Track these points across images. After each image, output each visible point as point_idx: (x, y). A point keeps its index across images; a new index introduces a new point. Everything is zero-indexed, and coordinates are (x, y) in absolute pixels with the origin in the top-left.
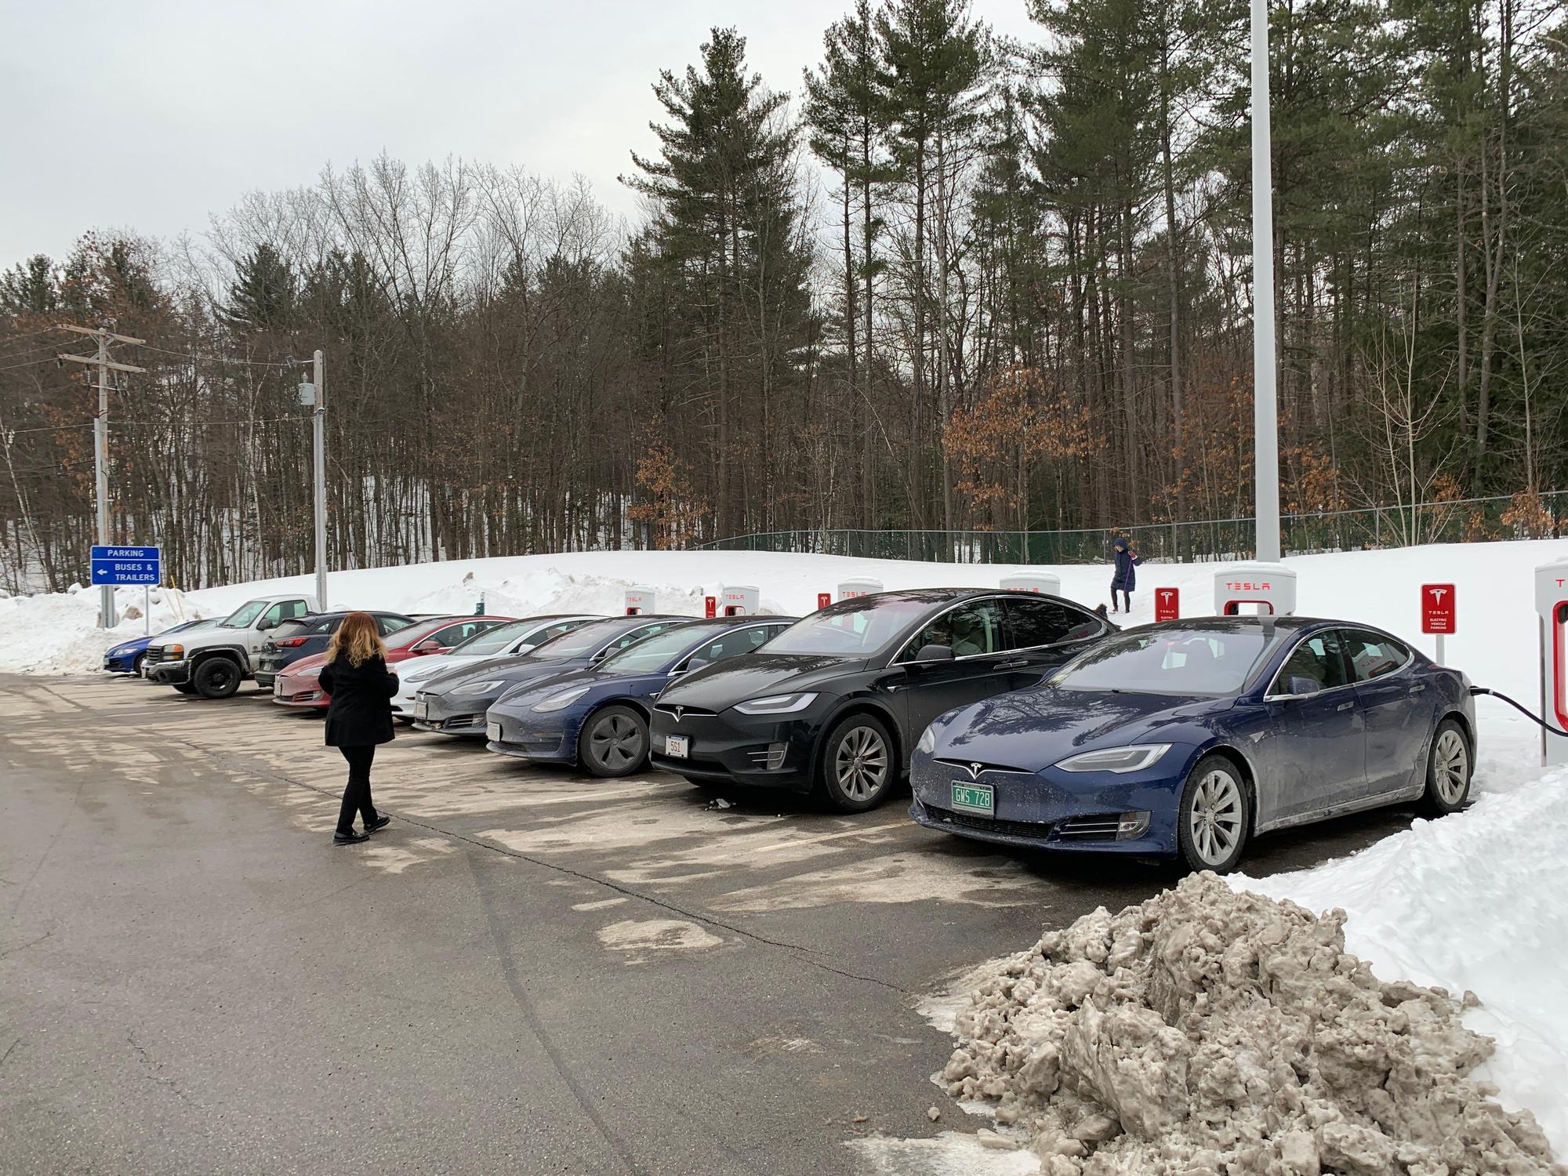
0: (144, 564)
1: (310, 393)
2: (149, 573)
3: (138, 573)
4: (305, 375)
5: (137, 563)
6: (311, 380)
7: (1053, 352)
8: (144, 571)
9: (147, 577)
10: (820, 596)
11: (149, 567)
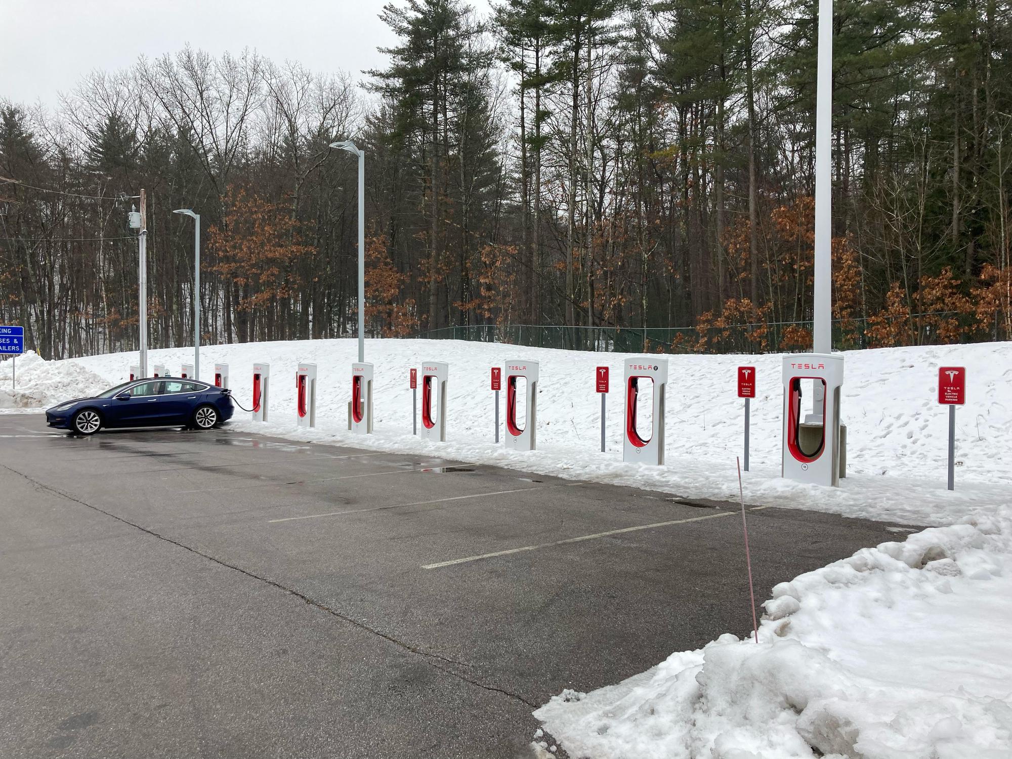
0: (12, 339)
1: (137, 219)
2: (16, 345)
3: (7, 345)
4: (133, 206)
5: (6, 338)
6: (138, 210)
7: (667, 205)
8: (12, 344)
9: (13, 348)
10: (493, 369)
11: (15, 341)
